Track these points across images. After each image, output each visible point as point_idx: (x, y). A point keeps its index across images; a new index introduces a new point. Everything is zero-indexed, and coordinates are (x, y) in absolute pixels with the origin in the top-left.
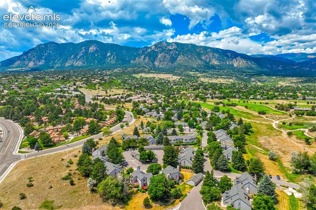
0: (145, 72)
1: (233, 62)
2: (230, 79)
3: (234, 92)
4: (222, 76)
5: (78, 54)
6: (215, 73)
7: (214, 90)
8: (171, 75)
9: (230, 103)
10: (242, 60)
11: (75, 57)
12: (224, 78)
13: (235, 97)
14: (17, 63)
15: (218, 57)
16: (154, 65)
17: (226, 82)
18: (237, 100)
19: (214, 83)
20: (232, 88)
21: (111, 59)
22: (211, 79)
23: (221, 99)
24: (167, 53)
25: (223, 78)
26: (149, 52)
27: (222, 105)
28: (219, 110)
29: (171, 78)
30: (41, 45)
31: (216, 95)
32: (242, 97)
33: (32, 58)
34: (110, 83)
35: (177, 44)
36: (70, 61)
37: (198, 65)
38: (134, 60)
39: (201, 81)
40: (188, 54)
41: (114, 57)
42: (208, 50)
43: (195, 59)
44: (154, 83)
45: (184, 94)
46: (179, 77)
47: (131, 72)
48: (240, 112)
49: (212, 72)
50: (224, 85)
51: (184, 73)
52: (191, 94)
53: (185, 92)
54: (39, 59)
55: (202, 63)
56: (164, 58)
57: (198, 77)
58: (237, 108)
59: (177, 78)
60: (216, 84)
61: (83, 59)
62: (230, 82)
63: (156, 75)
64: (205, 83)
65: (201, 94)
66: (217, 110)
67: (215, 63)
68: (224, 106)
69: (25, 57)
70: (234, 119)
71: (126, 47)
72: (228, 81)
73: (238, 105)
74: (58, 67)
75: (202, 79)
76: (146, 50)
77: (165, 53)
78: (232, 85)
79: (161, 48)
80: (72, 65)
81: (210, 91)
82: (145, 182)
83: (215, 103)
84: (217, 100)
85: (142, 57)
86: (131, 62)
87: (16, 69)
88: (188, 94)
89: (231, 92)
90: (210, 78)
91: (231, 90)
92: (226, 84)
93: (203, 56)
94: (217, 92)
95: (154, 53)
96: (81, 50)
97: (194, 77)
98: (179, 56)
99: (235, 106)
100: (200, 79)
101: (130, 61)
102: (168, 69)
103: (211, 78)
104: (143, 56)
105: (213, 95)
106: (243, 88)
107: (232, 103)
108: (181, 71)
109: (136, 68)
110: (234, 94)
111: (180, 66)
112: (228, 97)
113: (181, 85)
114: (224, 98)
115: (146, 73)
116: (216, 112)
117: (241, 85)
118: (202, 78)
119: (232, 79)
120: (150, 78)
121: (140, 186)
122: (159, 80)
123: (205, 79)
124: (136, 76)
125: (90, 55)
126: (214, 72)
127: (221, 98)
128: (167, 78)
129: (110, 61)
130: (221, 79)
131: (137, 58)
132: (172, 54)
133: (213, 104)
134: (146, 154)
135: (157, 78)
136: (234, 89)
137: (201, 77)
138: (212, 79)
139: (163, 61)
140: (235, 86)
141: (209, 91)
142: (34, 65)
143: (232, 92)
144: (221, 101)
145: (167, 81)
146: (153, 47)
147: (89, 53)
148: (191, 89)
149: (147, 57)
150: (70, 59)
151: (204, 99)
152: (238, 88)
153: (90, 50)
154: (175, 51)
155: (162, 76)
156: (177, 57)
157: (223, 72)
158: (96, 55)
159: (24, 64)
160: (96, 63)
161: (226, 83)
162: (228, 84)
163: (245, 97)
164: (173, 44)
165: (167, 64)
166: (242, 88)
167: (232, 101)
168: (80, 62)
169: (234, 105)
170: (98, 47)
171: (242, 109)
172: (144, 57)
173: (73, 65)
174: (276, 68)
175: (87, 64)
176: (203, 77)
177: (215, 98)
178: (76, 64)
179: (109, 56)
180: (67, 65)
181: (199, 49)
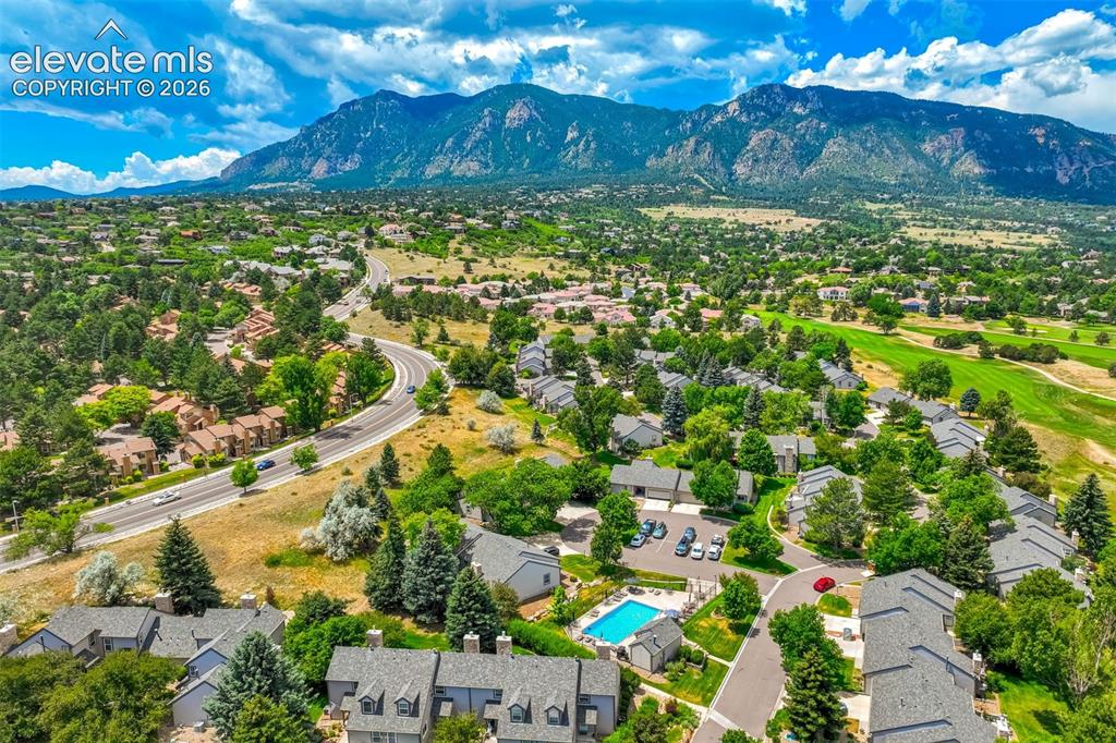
0: (689, 200)
1: (1057, 164)
2: (1034, 233)
3: (1050, 288)
4: (1002, 222)
5: (467, 134)
6: (969, 207)
7: (952, 273)
8: (788, 211)
9: (1023, 342)
11: (458, 145)
12: (1009, 229)
13: (1052, 312)
14: (281, 164)
16: (731, 174)
17: (1015, 244)
18: (1065, 326)
19: (960, 246)
20: (1040, 271)
21: (578, 150)
22: (950, 231)
23: (978, 316)
24: (786, 128)
25: (1002, 228)
26: (715, 126)
27: (974, 349)
28: (949, 383)
29: (783, 222)
30: (353, 103)
31: (954, 299)
32: (1091, 312)
33: (323, 148)
34: (515, 232)
35: (824, 92)
36: (441, 157)
37: (904, 175)
38: (661, 154)
39: (902, 239)
40: (868, 131)
41: (588, 143)
42: (948, 118)
43: (895, 151)
44: (708, 239)
45: (807, 287)
46: (815, 222)
47: (638, 197)
48: (1076, 404)
49: (958, 203)
50: (1005, 255)
51: (842, 207)
52: (838, 288)
53: (813, 279)
54: (345, 152)
55: (922, 166)
56: (772, 148)
57: (897, 225)
58: (1061, 374)
59: (808, 225)
60: (969, 250)
61: (482, 153)
62: (1033, 244)
63: (731, 211)
64: (919, 247)
65: (881, 291)
66: (933, 385)
67: (976, 171)
68: (987, 355)
69: (304, 144)
70: (1037, 468)
72: (1023, 241)
73: (1064, 357)
74: (401, 180)
75: (913, 233)
76: (706, 120)
77: (777, 129)
78: (1039, 257)
79: (764, 109)
80: (447, 175)
81: (931, 279)
83: (937, 339)
84: (957, 324)
85: (687, 145)
86: (648, 164)
87: (273, 185)
88: (823, 286)
89: (1031, 287)
90: (945, 227)
91: (1034, 277)
92: (1013, 252)
93: (927, 139)
94: (964, 284)
95: (733, 129)
96: (480, 120)
97: (880, 221)
98: (831, 142)
99: (1049, 361)
100: (903, 229)
101: (645, 157)
102: (781, 189)
103: (952, 227)
104: (692, 141)
105: (942, 300)
106: (1097, 272)
107: (1034, 346)
108: (832, 198)
109: (661, 186)
110: (1050, 297)
111: (827, 182)
112: (1014, 309)
113: (813, 252)
114: (994, 313)
115: (692, 205)
116: (927, 395)
117: (1087, 258)
118: (914, 225)
119: (1042, 236)
120: (703, 222)
122: (733, 231)
123: (923, 231)
124: (650, 214)
125: (509, 139)
126: (967, 203)
127: (976, 314)
128: (769, 223)
129: (573, 158)
130: (996, 233)
131: (670, 149)
132: (802, 131)
133: (927, 341)
135: (731, 223)
136: (1052, 275)
137: (912, 223)
138: (956, 232)
139: (767, 159)
140: (1053, 263)
141: (924, 279)
142: (328, 173)
143: (1042, 286)
144: (978, 327)
145: (763, 236)
146: (731, 108)
147: (506, 130)
148: (847, 266)
149: (708, 144)
150: (441, 151)
151: (887, 315)
152: (1071, 269)
153: (507, 121)
154: (816, 121)
155: (753, 216)
156: (823, 145)
157: (1007, 203)
158: (529, 139)
159: (300, 169)
160: (525, 166)
161: (1017, 248)
162: (1021, 254)
163: (1104, 314)
164: (810, 93)
165: (781, 172)
166: (1089, 272)
167: (1034, 334)
168: (471, 164)
169: (1048, 355)
170: (536, 109)
171: (1092, 381)
172: (698, 143)
173: (450, 173)
175: (496, 168)
176: (919, 223)
177: (949, 310)
178: (457, 170)
179: (573, 139)
180: (431, 171)
181: (913, 113)
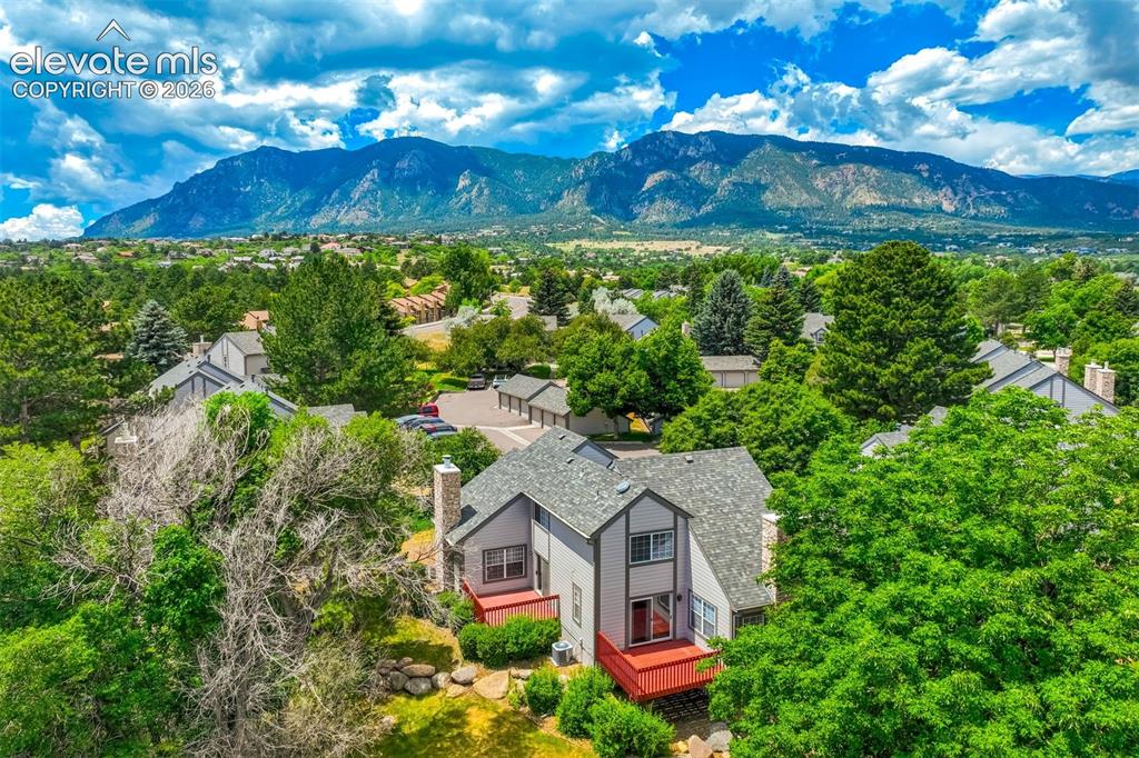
0: (592, 236)
1: (941, 195)
5: (354, 185)
8: (693, 242)
10: (977, 189)
11: (345, 195)
14: (153, 219)
15: (878, 181)
21: (469, 197)
24: (680, 170)
26: (609, 171)
29: (694, 249)
33: (200, 202)
35: (715, 137)
36: (327, 208)
37: (798, 209)
38: (556, 199)
40: (761, 171)
41: (481, 190)
42: (837, 156)
43: (788, 187)
47: (541, 235)
54: (225, 205)
55: (816, 200)
56: (667, 189)
61: (371, 202)
63: (637, 242)
67: (868, 203)
69: (177, 201)
71: (526, 155)
76: (599, 166)
77: (673, 171)
79: (656, 154)
80: (333, 224)
82: (652, 580)
85: (582, 188)
86: (543, 208)
93: (819, 176)
95: (627, 172)
96: (368, 171)
98: (725, 181)
104: (588, 185)
108: (733, 231)
109: (561, 224)
111: (726, 216)
115: (596, 239)
120: (614, 252)
121: (578, 638)
122: (646, 256)
124: (558, 247)
128: (680, 250)
129: (466, 204)
131: (566, 192)
132: (697, 173)
134: (628, 354)
135: (642, 251)
139: (663, 199)
146: (623, 155)
147: (394, 181)
149: (604, 188)
150: (327, 202)
153: (397, 172)
154: (709, 163)
155: (660, 246)
156: (717, 185)
158: (419, 187)
159: (174, 223)
160: (415, 214)
164: (702, 139)
165: (677, 210)
168: (359, 213)
170: (426, 160)
172: (593, 186)
173: (338, 222)
174: (1122, 216)
175: (386, 216)
178: (345, 220)
179: (464, 188)
180: (316, 222)
181: (804, 153)
